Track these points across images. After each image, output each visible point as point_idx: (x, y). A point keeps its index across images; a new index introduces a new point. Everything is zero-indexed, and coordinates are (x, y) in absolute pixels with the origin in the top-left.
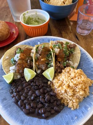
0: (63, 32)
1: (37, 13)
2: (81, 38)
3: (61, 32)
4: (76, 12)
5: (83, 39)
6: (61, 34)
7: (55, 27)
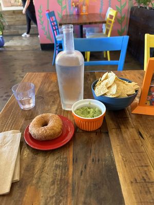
0: (122, 127)
1: (91, 103)
2: (146, 135)
3: (119, 127)
4: (139, 104)
5: (150, 137)
6: (120, 128)
7: (112, 119)
